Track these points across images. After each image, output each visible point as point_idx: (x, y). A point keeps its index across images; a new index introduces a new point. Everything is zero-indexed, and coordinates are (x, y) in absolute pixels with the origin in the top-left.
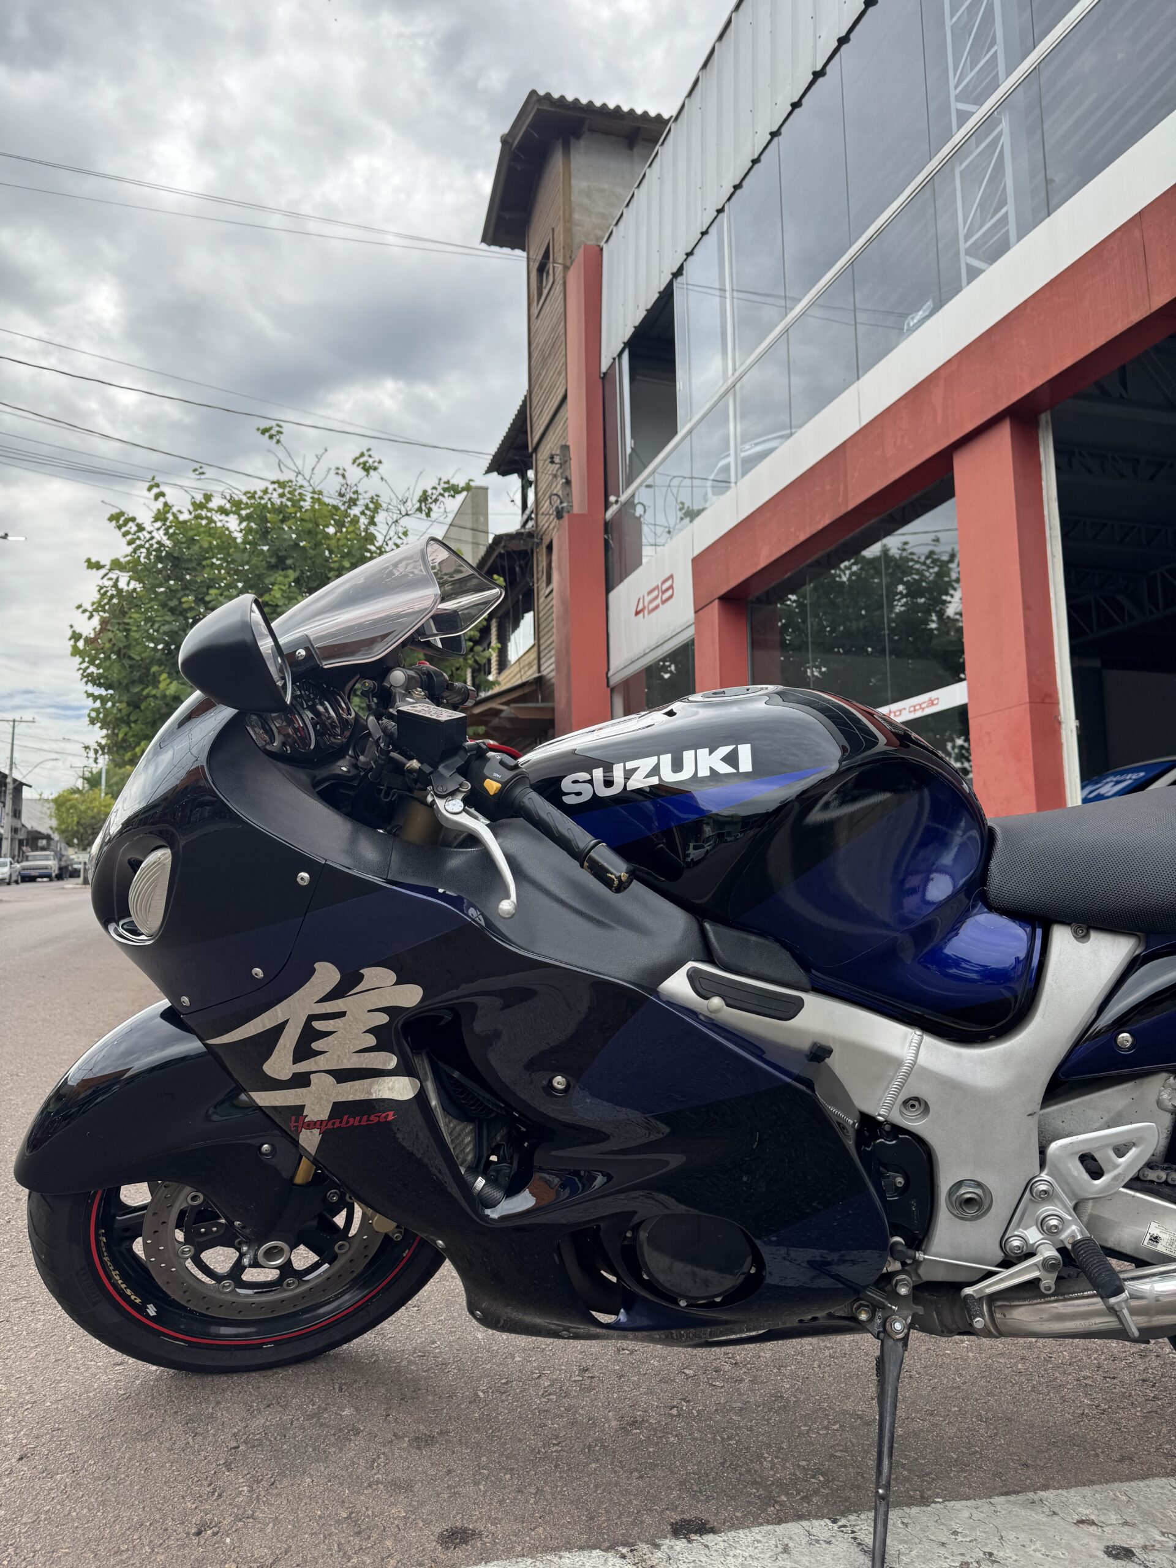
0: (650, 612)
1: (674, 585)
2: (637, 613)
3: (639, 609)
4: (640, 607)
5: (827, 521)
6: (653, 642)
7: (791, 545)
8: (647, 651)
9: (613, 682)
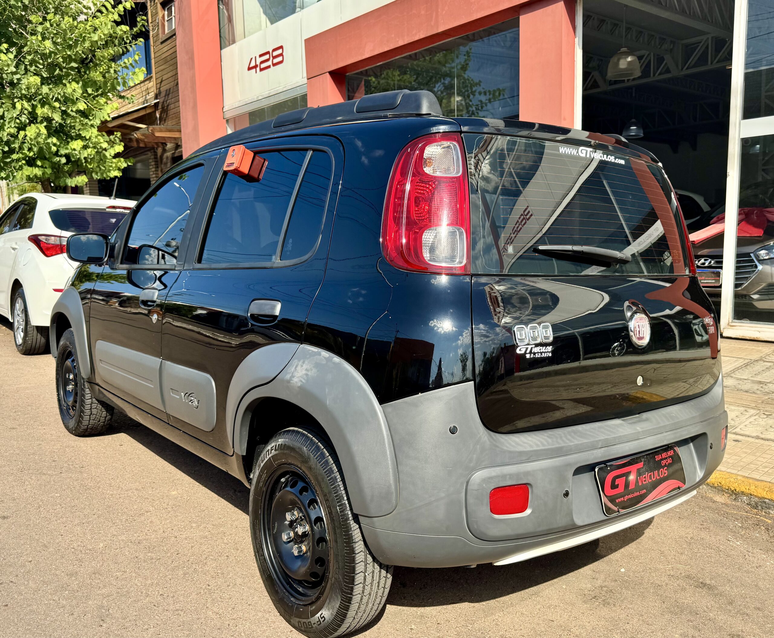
0: (261, 70)
1: (284, 54)
2: (249, 69)
3: (251, 66)
4: (253, 64)
5: (422, 36)
6: (266, 94)
7: (392, 47)
8: (260, 98)
9: (228, 115)
